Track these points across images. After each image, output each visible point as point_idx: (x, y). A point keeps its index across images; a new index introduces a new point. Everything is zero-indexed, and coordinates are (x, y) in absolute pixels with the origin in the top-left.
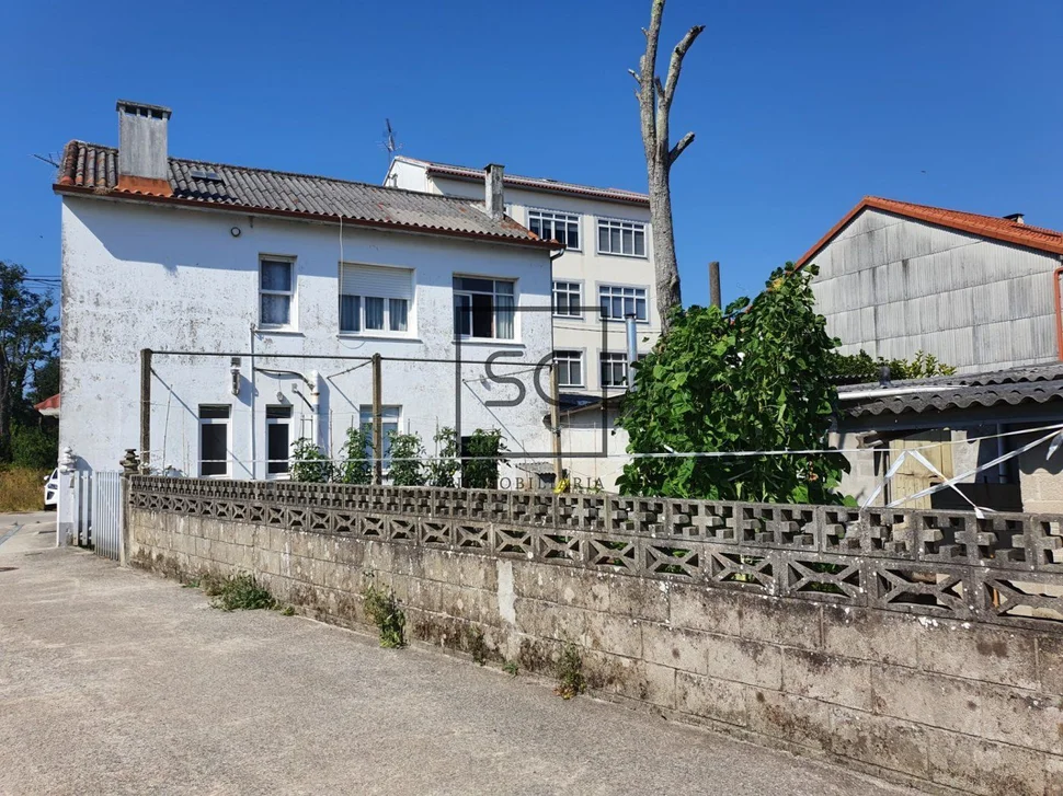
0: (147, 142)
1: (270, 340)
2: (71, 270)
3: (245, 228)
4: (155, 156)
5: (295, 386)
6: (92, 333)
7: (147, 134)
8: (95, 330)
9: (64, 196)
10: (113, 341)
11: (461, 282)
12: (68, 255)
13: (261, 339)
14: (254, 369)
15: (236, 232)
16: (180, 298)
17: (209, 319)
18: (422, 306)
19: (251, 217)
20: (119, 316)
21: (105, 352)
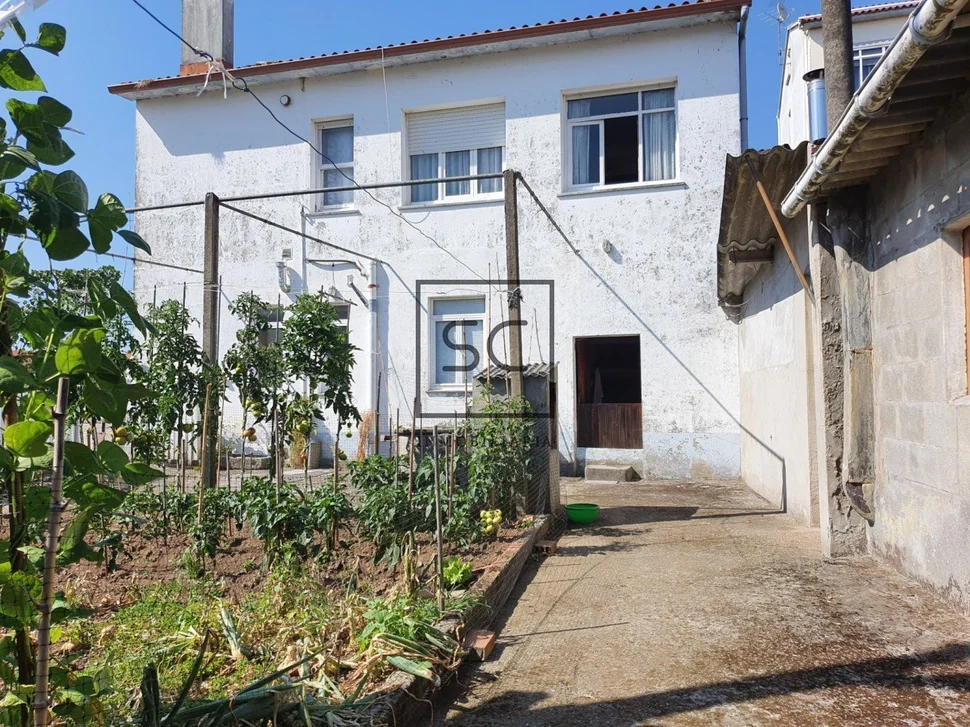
0: (205, 24)
1: (323, 224)
2: (142, 176)
3: (296, 94)
4: (211, 36)
5: (351, 278)
6: (158, 237)
7: (205, 14)
8: (160, 234)
9: (138, 100)
10: (175, 244)
11: (575, 104)
12: (140, 161)
13: (312, 224)
14: (305, 260)
15: (285, 101)
16: (233, 188)
17: (260, 207)
18: (514, 150)
19: (303, 79)
20: (180, 216)
21: (169, 256)
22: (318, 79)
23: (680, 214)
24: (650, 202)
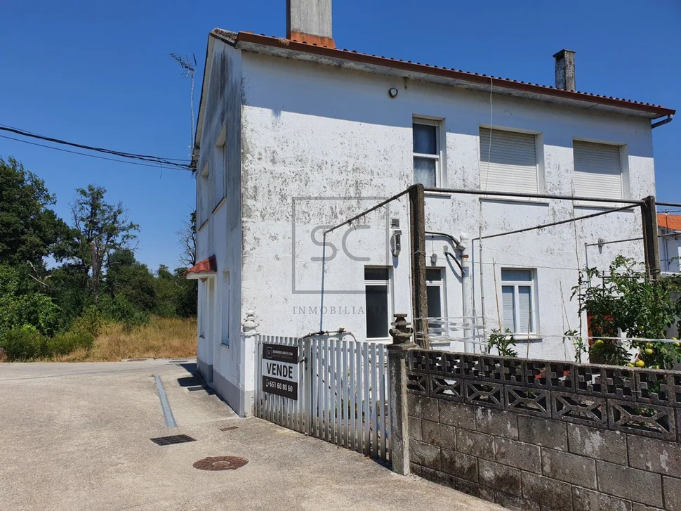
3: (401, 89)
4: (321, 14)
5: (447, 248)
6: (270, 191)
8: (272, 188)
15: (393, 93)
16: (346, 158)
17: (371, 180)
18: (549, 170)
19: (406, 79)
20: (293, 175)
21: (282, 211)
22: (418, 82)
23: (632, 227)
24: (618, 218)
